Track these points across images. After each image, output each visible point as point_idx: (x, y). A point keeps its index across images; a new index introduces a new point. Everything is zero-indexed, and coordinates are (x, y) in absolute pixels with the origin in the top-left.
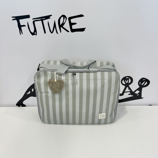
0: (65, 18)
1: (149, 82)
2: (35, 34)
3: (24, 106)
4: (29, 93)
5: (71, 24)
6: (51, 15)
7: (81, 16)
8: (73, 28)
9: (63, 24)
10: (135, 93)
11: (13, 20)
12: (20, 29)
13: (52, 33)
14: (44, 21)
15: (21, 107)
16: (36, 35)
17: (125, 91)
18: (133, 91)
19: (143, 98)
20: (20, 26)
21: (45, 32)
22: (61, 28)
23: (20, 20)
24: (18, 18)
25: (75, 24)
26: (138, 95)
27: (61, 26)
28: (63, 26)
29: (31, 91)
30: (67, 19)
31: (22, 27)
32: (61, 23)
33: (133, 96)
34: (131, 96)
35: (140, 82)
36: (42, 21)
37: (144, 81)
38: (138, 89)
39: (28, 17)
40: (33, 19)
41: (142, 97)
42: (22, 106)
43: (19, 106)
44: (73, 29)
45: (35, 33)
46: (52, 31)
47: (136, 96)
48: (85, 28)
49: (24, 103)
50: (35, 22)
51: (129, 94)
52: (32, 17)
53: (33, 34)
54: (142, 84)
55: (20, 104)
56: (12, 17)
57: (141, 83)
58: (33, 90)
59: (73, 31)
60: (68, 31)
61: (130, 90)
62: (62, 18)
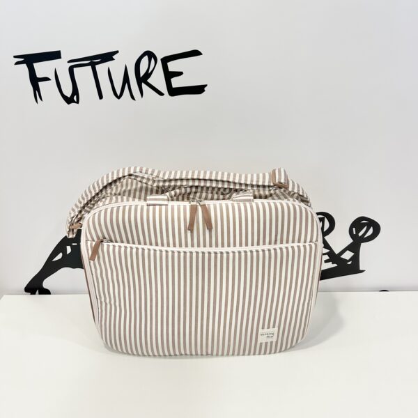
0: (153, 59)
1: (377, 228)
2: (74, 102)
3: (47, 292)
4: (60, 256)
5: (169, 75)
6: (117, 52)
7: (196, 53)
8: (174, 86)
9: (148, 75)
10: (343, 256)
11: (17, 63)
12: (36, 89)
13: (119, 97)
14: (97, 66)
15: (37, 297)
16: (78, 102)
18: (337, 251)
19: (362, 271)
20: (35, 81)
21: (101, 97)
22: (143, 85)
23: (34, 64)
24: (30, 60)
25: (180, 74)
26: (350, 263)
27: (143, 80)
28: (149, 81)
29: (64, 251)
30: (159, 63)
32: (142, 73)
33: (335, 265)
34: (330, 265)
35: (354, 229)
36: (93, 66)
37: (365, 224)
38: (348, 248)
39: (56, 55)
40: (68, 62)
41: (361, 269)
42: (40, 293)
43: (33, 293)
45: (75, 98)
46: (118, 94)
48: (206, 85)
49: (47, 284)
50: (75, 69)
51: (326, 261)
52: (66, 56)
53: (69, 100)
54: (360, 234)
55: (35, 287)
56: (15, 57)
57: (358, 231)
58: (69, 249)
59: (174, 92)
60: (161, 94)
61: (327, 251)
62: (146, 58)
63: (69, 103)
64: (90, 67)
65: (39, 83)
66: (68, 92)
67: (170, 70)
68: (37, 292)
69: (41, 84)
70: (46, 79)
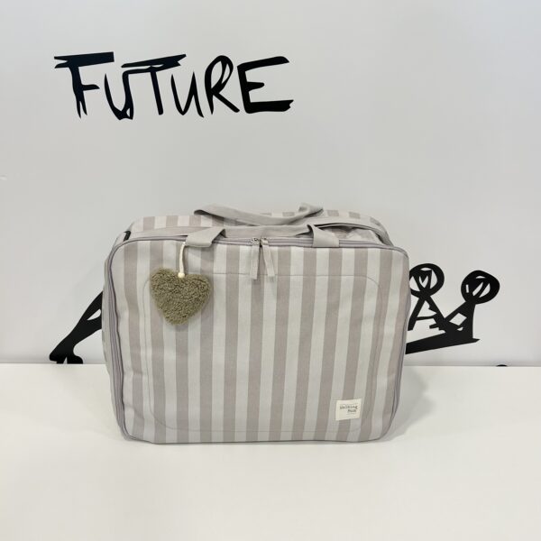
0: (228, 67)
1: (495, 286)
2: (127, 117)
3: (78, 361)
4: (97, 314)
5: (246, 87)
6: (184, 56)
7: (281, 60)
9: (221, 85)
10: (453, 321)
11: (58, 66)
12: (80, 99)
13: (183, 113)
14: (158, 73)
15: (66, 367)
16: (131, 117)
17: (419, 315)
18: (445, 315)
19: (476, 340)
20: (79, 89)
21: (161, 111)
22: (215, 99)
23: (80, 68)
24: (74, 63)
25: (260, 85)
26: (461, 329)
27: (214, 91)
28: (221, 93)
30: (235, 70)
31: (85, 93)
32: (214, 82)
33: (443, 332)
34: (437, 332)
35: (467, 286)
36: (153, 72)
37: (480, 281)
38: (460, 310)
39: (107, 58)
40: (123, 67)
41: (474, 337)
42: (69, 362)
43: (60, 361)
44: (252, 101)
45: (128, 112)
46: (183, 108)
47: (455, 334)
48: (292, 101)
49: (78, 350)
50: (130, 76)
51: (432, 327)
52: (120, 59)
53: (120, 115)
54: (475, 293)
55: (64, 354)
56: (56, 58)
57: (472, 289)
59: (252, 108)
60: (236, 110)
61: (433, 313)
62: (219, 65)
63: (120, 118)
64: (149, 74)
65: (85, 92)
66: (120, 103)
67: (248, 80)
68: (66, 360)
69: (86, 93)
70: (94, 87)
